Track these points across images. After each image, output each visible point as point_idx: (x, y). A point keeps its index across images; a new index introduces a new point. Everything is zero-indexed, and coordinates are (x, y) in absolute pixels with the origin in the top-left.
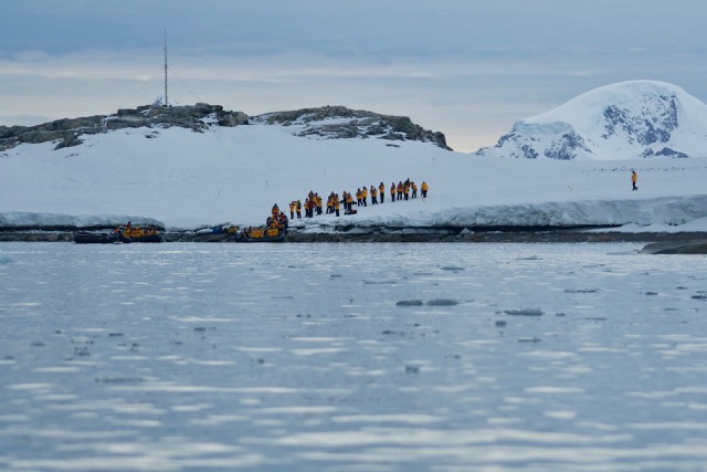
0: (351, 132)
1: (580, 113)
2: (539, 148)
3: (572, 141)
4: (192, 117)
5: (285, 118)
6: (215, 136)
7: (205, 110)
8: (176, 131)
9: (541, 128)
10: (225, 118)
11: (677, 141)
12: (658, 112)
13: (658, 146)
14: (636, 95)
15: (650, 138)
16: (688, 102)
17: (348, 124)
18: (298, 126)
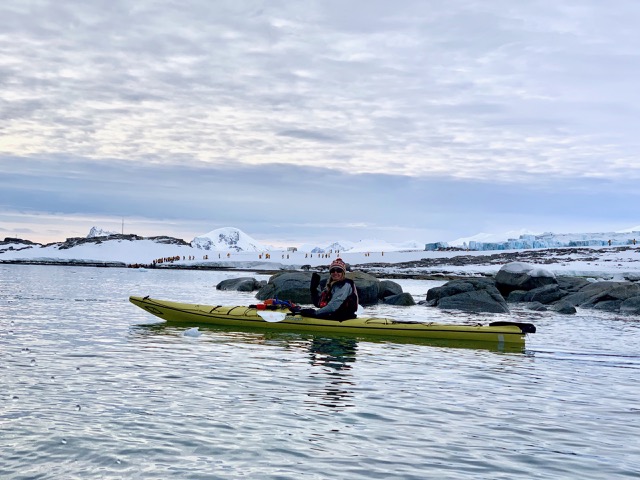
0: (169, 243)
1: (213, 236)
2: (202, 245)
3: (210, 243)
4: (130, 237)
5: (153, 238)
6: (135, 242)
7: (132, 236)
8: (126, 241)
9: (202, 239)
10: (138, 238)
11: (239, 244)
12: (234, 236)
13: (233, 245)
14: (228, 232)
15: (231, 243)
16: (242, 234)
17: (169, 240)
18: (156, 240)
